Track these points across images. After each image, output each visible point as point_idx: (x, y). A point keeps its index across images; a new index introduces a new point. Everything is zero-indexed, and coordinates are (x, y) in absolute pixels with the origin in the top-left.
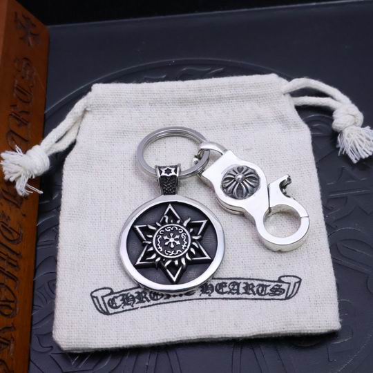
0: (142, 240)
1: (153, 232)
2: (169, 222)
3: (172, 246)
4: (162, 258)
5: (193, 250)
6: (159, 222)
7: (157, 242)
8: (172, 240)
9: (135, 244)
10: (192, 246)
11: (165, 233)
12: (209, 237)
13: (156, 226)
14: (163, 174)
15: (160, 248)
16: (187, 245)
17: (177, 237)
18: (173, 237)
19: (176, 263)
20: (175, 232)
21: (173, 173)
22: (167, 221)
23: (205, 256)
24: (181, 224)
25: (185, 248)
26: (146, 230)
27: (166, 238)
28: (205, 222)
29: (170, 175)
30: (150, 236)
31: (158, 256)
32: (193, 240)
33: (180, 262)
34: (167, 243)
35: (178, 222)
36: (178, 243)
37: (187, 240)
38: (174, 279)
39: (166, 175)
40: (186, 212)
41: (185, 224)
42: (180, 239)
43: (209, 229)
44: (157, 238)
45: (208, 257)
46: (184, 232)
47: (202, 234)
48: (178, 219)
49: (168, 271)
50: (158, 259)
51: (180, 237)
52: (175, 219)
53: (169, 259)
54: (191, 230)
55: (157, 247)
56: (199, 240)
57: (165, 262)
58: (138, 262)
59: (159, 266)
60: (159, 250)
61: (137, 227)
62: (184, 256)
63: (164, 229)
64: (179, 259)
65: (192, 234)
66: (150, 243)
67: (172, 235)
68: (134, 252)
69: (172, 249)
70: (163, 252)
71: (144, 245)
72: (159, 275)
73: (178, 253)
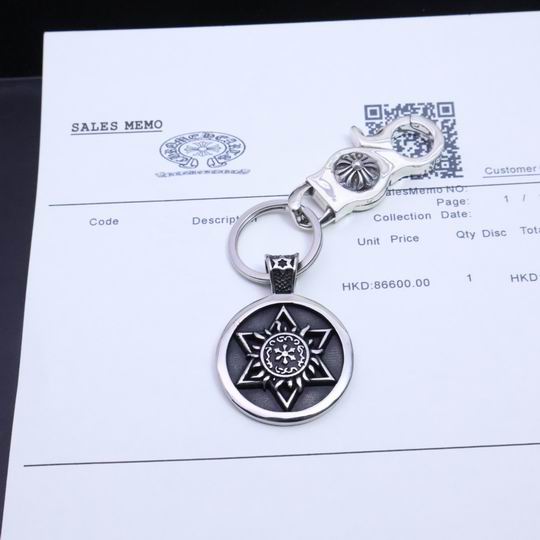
0: (246, 352)
2: (282, 330)
3: (285, 361)
4: (272, 376)
5: (311, 368)
7: (265, 357)
8: (285, 354)
10: (311, 362)
11: (276, 345)
12: (332, 352)
14: (276, 266)
16: (304, 360)
17: (292, 350)
18: (287, 349)
19: (290, 383)
20: (290, 343)
21: (289, 266)
22: (279, 328)
23: (327, 376)
24: (297, 333)
25: (302, 365)
26: (251, 339)
27: (277, 350)
28: (328, 331)
29: (285, 268)
30: (257, 348)
31: (267, 373)
32: (312, 355)
33: (295, 383)
34: (278, 358)
35: (294, 330)
36: (293, 358)
37: (304, 354)
38: (287, 405)
39: (280, 268)
40: (304, 317)
41: (303, 333)
42: (296, 353)
43: (333, 341)
44: (265, 351)
45: (331, 378)
46: (301, 344)
47: (324, 347)
48: (293, 327)
49: (279, 394)
50: (267, 378)
51: (296, 350)
52: (290, 327)
53: (280, 378)
54: (310, 341)
55: (266, 362)
56: (320, 356)
57: (275, 383)
58: (241, 381)
59: (268, 387)
60: (268, 366)
61: (240, 335)
62: (300, 375)
64: (294, 379)
65: (311, 347)
66: (256, 356)
67: (285, 347)
69: (285, 366)
71: (249, 358)
72: (266, 398)
73: (293, 371)
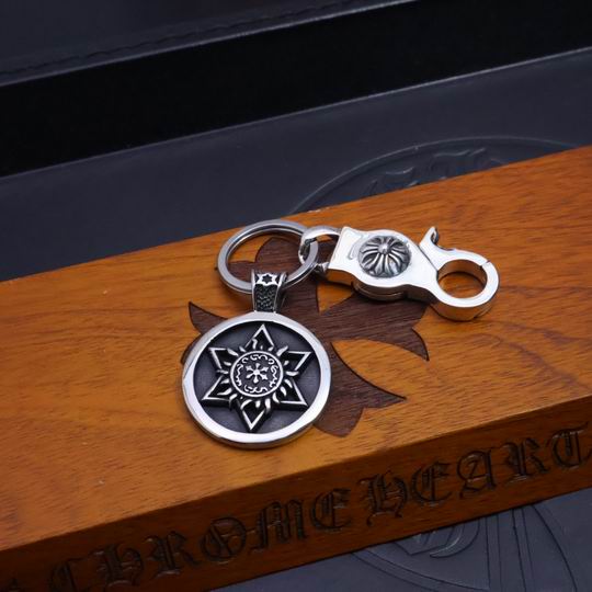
0: (217, 368)
1: (233, 359)
2: (258, 348)
3: (256, 381)
4: (240, 395)
5: (283, 390)
6: (244, 347)
7: (235, 373)
8: (256, 372)
9: (206, 372)
10: (283, 384)
11: (250, 362)
12: (309, 377)
13: (238, 351)
14: (260, 282)
15: (239, 381)
16: (276, 381)
17: (265, 369)
18: (260, 368)
19: (258, 404)
20: (263, 362)
21: (274, 282)
22: (254, 347)
23: (299, 400)
24: (274, 352)
25: (274, 385)
26: (224, 356)
27: (249, 368)
28: (307, 354)
29: (269, 284)
30: (229, 364)
31: (234, 391)
32: (286, 377)
33: (263, 404)
34: (249, 376)
35: (270, 349)
37: (278, 375)
38: (251, 426)
39: (264, 284)
40: (284, 337)
41: (279, 353)
42: (269, 373)
43: (311, 365)
44: (236, 368)
45: (303, 402)
46: (276, 364)
47: (301, 370)
48: (270, 346)
49: (245, 415)
50: (235, 396)
51: (269, 370)
52: (267, 345)
53: (249, 398)
54: (286, 363)
55: (236, 379)
56: (296, 379)
57: (242, 402)
59: (234, 406)
60: (237, 383)
61: (213, 350)
62: (270, 396)
63: (248, 356)
64: (263, 400)
65: (286, 368)
66: (226, 373)
67: (258, 365)
69: (254, 385)
70: (242, 388)
71: (218, 375)
72: (232, 418)
73: (263, 391)
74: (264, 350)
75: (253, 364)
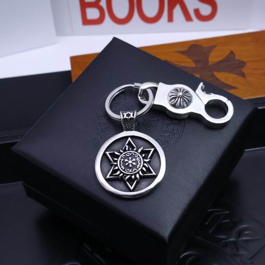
1: (118, 156)
6: (122, 150)
9: (106, 164)
13: (120, 152)
15: (122, 167)
63: (125, 154)
68: (106, 170)
70: (124, 170)
74: (132, 150)
75: (128, 158)
